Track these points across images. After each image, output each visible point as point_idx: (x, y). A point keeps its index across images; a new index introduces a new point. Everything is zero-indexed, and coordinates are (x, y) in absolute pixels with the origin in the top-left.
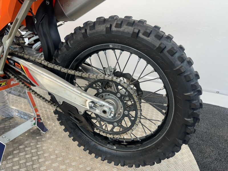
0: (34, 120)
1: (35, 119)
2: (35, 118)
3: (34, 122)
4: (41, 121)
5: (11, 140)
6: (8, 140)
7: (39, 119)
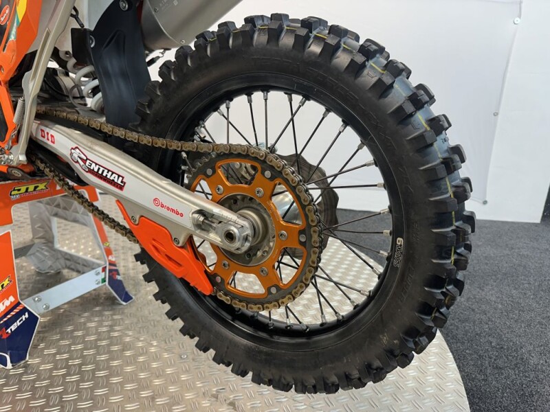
0: (104, 273)
1: (104, 269)
2: (106, 267)
3: (103, 277)
4: (119, 278)
5: (51, 308)
6: (44, 306)
7: (113, 272)
